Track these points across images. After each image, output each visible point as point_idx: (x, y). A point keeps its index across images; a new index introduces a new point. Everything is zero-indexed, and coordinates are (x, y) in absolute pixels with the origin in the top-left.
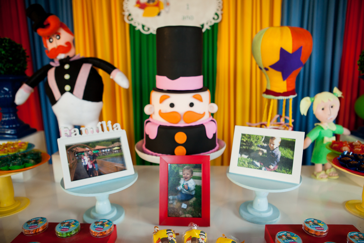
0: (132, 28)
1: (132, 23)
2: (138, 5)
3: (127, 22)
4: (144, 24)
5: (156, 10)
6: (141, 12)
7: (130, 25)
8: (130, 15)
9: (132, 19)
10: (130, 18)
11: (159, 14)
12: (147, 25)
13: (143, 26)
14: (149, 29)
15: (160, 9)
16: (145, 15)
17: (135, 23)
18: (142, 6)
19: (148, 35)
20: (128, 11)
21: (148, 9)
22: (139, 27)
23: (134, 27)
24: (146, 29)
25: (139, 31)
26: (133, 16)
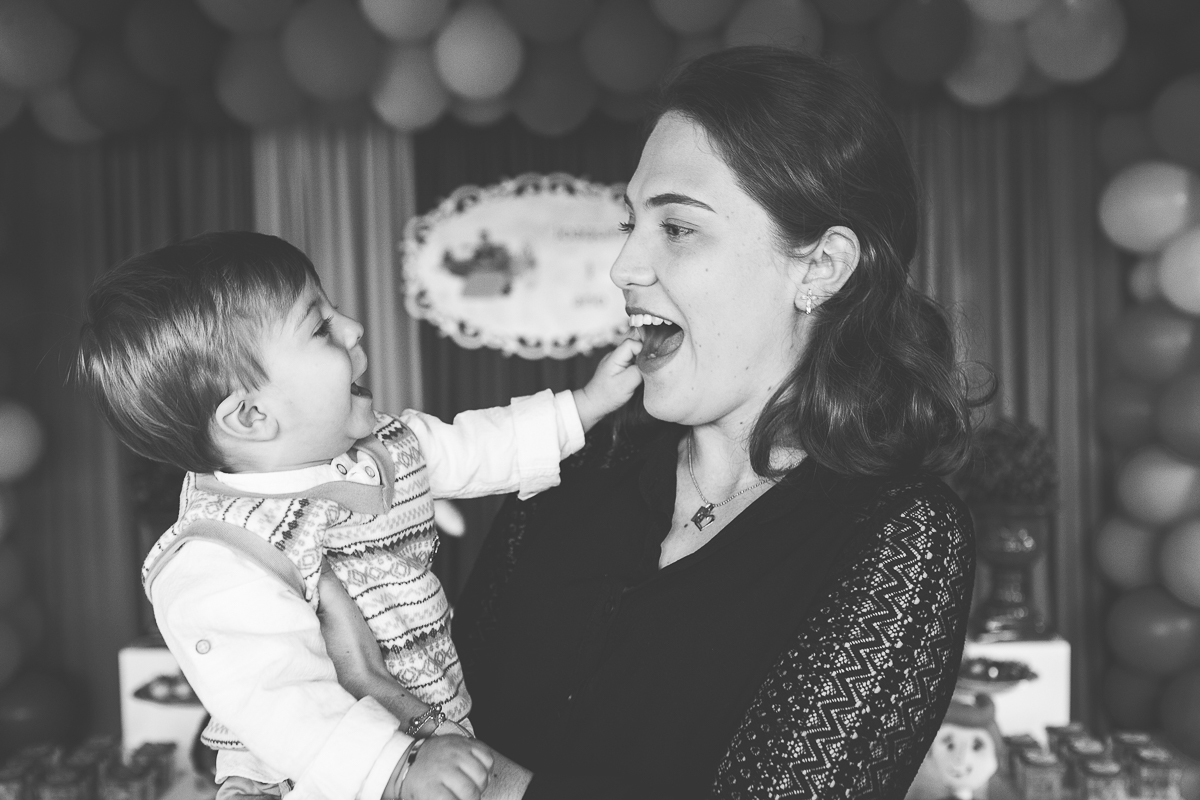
0: (429, 330)
1: (431, 316)
2: (448, 266)
3: (415, 314)
4: (466, 319)
5: (499, 279)
6: (454, 284)
7: (423, 324)
9: (428, 307)
10: (424, 302)
11: (506, 291)
12: (473, 323)
13: (462, 326)
14: (476, 334)
15: (509, 276)
16: (468, 293)
17: (439, 316)
18: (458, 269)
19: (475, 352)
20: (418, 282)
21: (476, 277)
22: (449, 328)
23: (436, 329)
24: (469, 331)
25: (449, 340)
26: (433, 296)
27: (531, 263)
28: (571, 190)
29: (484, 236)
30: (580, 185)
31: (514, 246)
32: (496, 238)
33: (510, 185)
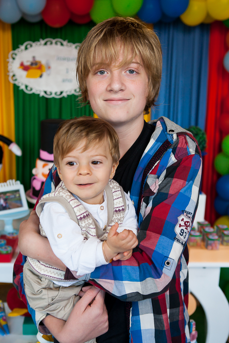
0: (16, 88)
1: (16, 83)
2: (22, 67)
3: (12, 82)
4: (28, 84)
5: (39, 72)
6: (24, 73)
7: (15, 85)
8: (14, 76)
9: (16, 80)
10: (14, 78)
11: (41, 76)
12: (30, 85)
13: (26, 87)
14: (31, 89)
15: (42, 71)
16: (28, 76)
17: (19, 83)
18: (26, 68)
19: (30, 95)
20: (12, 72)
21: (31, 71)
22: (23, 87)
23: (18, 87)
24: (29, 88)
25: (22, 90)
26: (17, 77)
27: (49, 68)
28: (62, 44)
29: (34, 57)
30: (65, 43)
31: (43, 62)
32: (38, 59)
33: (42, 42)
